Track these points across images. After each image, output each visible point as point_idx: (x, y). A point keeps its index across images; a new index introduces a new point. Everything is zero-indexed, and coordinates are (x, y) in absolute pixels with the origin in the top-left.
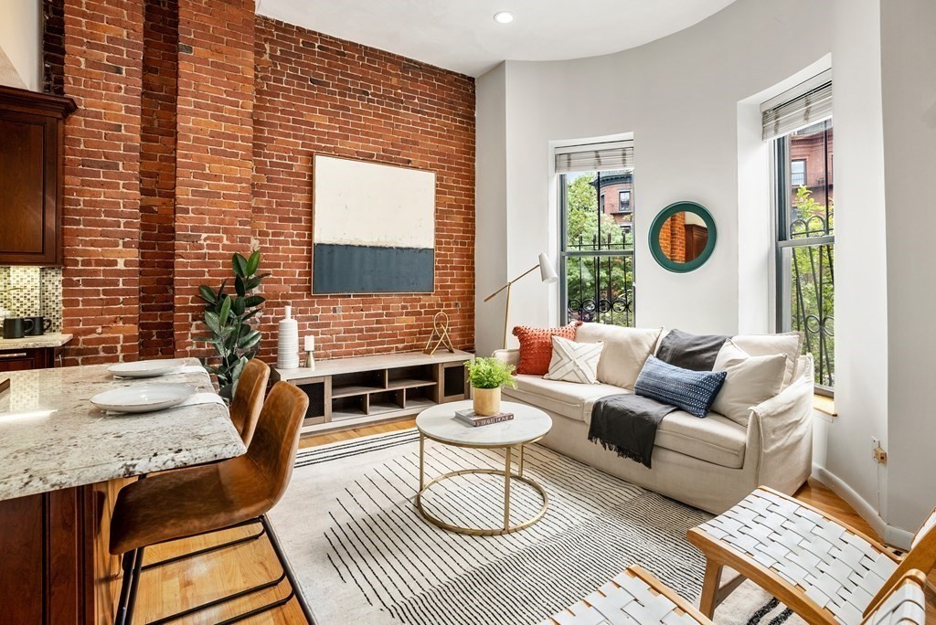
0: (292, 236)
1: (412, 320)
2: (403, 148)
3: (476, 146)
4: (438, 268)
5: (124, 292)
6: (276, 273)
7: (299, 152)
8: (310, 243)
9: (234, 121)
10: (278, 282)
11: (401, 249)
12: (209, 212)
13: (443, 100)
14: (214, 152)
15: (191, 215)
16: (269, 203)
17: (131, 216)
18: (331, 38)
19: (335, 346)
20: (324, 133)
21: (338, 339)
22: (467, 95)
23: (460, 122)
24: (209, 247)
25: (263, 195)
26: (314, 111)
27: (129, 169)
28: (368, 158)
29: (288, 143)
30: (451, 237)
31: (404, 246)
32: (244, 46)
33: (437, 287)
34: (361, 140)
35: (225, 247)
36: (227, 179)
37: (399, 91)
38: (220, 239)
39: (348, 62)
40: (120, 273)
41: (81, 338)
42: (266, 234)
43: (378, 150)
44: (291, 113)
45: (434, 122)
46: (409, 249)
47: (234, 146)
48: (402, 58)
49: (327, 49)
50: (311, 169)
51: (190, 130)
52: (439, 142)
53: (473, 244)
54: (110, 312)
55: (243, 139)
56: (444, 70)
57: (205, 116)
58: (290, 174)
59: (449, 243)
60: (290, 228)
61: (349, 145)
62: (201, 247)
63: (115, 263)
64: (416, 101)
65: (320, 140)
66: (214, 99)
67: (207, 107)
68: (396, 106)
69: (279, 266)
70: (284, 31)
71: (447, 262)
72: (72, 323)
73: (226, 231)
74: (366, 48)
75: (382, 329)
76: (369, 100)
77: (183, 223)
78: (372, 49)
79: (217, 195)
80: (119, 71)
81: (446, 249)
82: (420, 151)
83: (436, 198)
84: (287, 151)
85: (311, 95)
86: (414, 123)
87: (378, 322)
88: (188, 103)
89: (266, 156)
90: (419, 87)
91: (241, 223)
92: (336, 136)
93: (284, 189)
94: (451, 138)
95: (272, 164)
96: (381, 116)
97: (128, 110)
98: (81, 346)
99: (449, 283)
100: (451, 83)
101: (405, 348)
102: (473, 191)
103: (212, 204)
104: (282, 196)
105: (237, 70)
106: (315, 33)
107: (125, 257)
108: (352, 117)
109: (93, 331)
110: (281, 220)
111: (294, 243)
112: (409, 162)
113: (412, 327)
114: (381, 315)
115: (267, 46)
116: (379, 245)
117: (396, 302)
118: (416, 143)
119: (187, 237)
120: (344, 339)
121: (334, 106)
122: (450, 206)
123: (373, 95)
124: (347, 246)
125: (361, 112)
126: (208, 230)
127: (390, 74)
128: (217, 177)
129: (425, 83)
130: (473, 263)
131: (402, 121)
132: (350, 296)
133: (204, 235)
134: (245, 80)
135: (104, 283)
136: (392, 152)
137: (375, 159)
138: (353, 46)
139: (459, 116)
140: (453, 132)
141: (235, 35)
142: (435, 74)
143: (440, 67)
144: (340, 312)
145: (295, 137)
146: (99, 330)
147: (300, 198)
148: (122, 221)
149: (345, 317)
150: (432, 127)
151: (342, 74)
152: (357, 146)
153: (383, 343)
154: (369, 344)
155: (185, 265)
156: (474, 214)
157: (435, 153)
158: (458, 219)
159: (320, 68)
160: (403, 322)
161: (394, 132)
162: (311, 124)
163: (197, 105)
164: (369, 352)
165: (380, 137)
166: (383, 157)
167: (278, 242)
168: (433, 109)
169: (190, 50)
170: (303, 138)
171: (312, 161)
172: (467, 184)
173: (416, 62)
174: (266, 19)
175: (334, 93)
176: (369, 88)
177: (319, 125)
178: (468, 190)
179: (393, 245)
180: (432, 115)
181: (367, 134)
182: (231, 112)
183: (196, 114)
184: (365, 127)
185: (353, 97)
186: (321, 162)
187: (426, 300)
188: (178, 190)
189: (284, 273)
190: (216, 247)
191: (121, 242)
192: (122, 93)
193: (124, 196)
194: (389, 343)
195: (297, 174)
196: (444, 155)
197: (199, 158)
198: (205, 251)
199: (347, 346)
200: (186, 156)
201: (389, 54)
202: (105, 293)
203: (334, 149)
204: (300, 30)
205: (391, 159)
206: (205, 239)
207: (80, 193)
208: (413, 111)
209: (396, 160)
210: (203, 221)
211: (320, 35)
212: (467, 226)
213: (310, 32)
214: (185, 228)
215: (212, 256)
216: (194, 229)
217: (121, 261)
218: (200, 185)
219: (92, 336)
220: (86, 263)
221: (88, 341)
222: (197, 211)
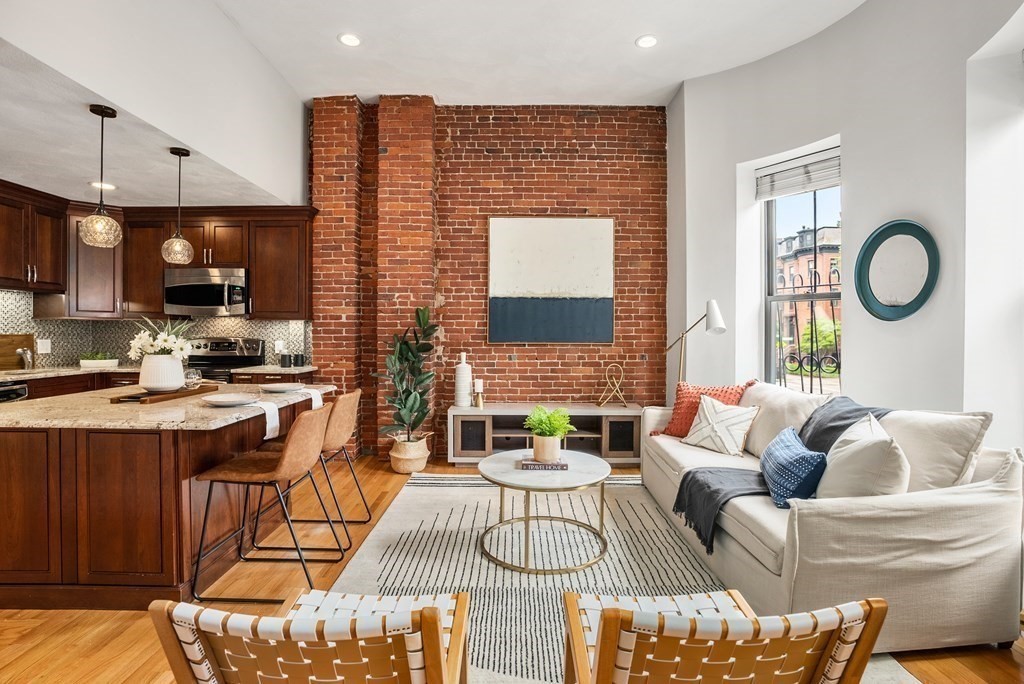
0: (471, 291)
1: (590, 371)
2: (578, 198)
3: (668, 182)
4: (618, 318)
5: (346, 338)
6: (458, 324)
7: (477, 217)
8: (486, 297)
9: (417, 200)
10: (460, 331)
11: (576, 299)
12: (400, 276)
13: (625, 139)
14: (403, 227)
15: (388, 279)
16: (452, 264)
17: (350, 283)
18: (504, 107)
19: (510, 391)
20: (499, 196)
21: (513, 385)
22: (655, 127)
23: (646, 159)
24: (401, 303)
25: (447, 258)
26: (490, 177)
27: (349, 248)
28: (541, 213)
29: (467, 210)
30: (636, 285)
31: (579, 296)
32: (425, 137)
33: (618, 338)
34: (534, 197)
35: (412, 304)
36: (413, 248)
37: (574, 141)
38: (408, 297)
39: (520, 125)
40: (343, 325)
41: (322, 370)
42: (450, 291)
43: (552, 204)
44: (470, 184)
45: (614, 165)
46: (584, 299)
47: (418, 221)
48: (577, 107)
49: (500, 119)
50: (487, 231)
51: (387, 213)
52: (621, 185)
53: (664, 291)
54: (338, 352)
55: (425, 214)
56: (625, 108)
57: (397, 200)
58: (469, 237)
59: (633, 291)
60: (470, 285)
61: (524, 203)
62: (394, 304)
63: (340, 317)
64: (593, 147)
65: (495, 203)
66: (403, 186)
67: (398, 192)
68: (570, 157)
69: (461, 317)
70: (463, 113)
71: (631, 311)
72: (318, 359)
73: (413, 290)
74: (538, 107)
75: (557, 378)
76: (543, 157)
77: (383, 285)
78: (544, 107)
79: (406, 262)
80: (342, 179)
81: (629, 298)
82: (597, 198)
83: (616, 244)
84: (467, 217)
85: (488, 164)
86: (591, 171)
87: (553, 371)
88: (385, 192)
89: (450, 224)
90: (596, 132)
91: (425, 283)
92: (510, 196)
93: (465, 251)
94: (636, 178)
95: (455, 230)
96: (555, 170)
97: (348, 206)
98: (322, 376)
99: (633, 334)
100: (634, 119)
101: (582, 398)
102: (665, 232)
103: (402, 269)
104: (464, 258)
105: (419, 158)
106: (489, 107)
107: (346, 313)
108: (525, 177)
109: (328, 366)
110: (463, 278)
111: (473, 297)
112: (585, 210)
113: (590, 377)
114: (556, 364)
115: (449, 130)
116: (552, 296)
117: (573, 352)
118: (594, 190)
119: (385, 297)
120: (519, 385)
121: (507, 170)
122: (634, 251)
123: (546, 151)
124: (520, 298)
125: (535, 170)
126: (400, 290)
127: (564, 126)
128: (405, 248)
129: (603, 126)
130: (664, 312)
131: (578, 171)
132: (524, 345)
133: (397, 295)
134: (426, 165)
135: (334, 332)
136: (567, 204)
137: (549, 213)
138: (526, 109)
139: (645, 152)
140: (638, 172)
141: (417, 130)
142: (615, 114)
143: (620, 105)
144: (514, 358)
145: (474, 204)
146: (332, 365)
147: (477, 257)
148: (345, 287)
149: (520, 365)
150: (611, 171)
151: (515, 138)
152: (531, 204)
153: (558, 392)
154: (543, 392)
155: (384, 318)
156: (665, 258)
157: (615, 198)
158: (646, 265)
159: (495, 138)
160: (580, 372)
161: (569, 184)
162: (488, 190)
163: (391, 193)
164: (543, 399)
165: (553, 190)
166: (556, 210)
167: (460, 298)
168: (613, 151)
169: (386, 151)
170: (480, 203)
171: (486, 224)
172: (657, 225)
173: (592, 107)
174: (447, 107)
175: (507, 157)
176: (542, 145)
177: (494, 190)
178: (657, 232)
179: (567, 296)
180: (612, 158)
181: (540, 190)
182: (415, 193)
183: (390, 200)
184: (538, 183)
185: (527, 157)
186: (495, 223)
187: (604, 351)
188: (379, 262)
189: (465, 324)
190: (405, 304)
191: (344, 302)
192: (344, 194)
193: (345, 269)
194: (564, 392)
195: (476, 237)
196: (627, 197)
197: (393, 234)
198: (398, 307)
199: (522, 392)
200: (383, 234)
201: (563, 106)
202: (336, 338)
203: (509, 210)
204: (476, 108)
205: (565, 210)
206: (398, 298)
207: (321, 269)
208: (590, 158)
209: (572, 211)
210: (396, 283)
211: (494, 107)
212: (657, 271)
213: (485, 107)
214: (384, 290)
215: (402, 311)
216: (390, 290)
217: (344, 316)
218: (394, 255)
219: (329, 369)
220: (325, 318)
221: (325, 373)
222: (392, 276)
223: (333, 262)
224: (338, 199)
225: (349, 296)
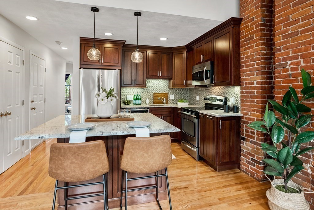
5: (257, 97)
12: (291, 47)
15: (283, 51)
17: (259, 59)
24: (292, 69)
27: (258, 36)
35: (302, 68)
36: (303, 19)
38: (299, 63)
40: (255, 88)
41: (245, 116)
54: (252, 106)
62: (287, 70)
63: (253, 83)
72: (243, 109)
73: (302, 57)
77: (279, 57)
79: (297, 33)
97: (257, 8)
98: (245, 120)
103: (294, 40)
107: (257, 80)
109: (247, 114)
119: (281, 65)
126: (291, 58)
128: (297, 21)
133: (289, 62)
135: (250, 93)
146: (249, 114)
148: (255, 62)
155: (279, 82)
188: (276, 39)
190: (296, 69)
191: (255, 73)
193: (256, 51)
197: (286, 14)
198: (290, 72)
200: (279, 17)
202: (251, 97)
206: (290, 65)
207: (244, 54)
210: (288, 53)
214: (280, 60)
215: (294, 75)
216: (284, 59)
217: (255, 82)
218: (286, 31)
219: (247, 116)
220: (246, 84)
221: (246, 118)
222: (286, 48)
223: (249, 48)
224: (251, 7)
225: (257, 69)
